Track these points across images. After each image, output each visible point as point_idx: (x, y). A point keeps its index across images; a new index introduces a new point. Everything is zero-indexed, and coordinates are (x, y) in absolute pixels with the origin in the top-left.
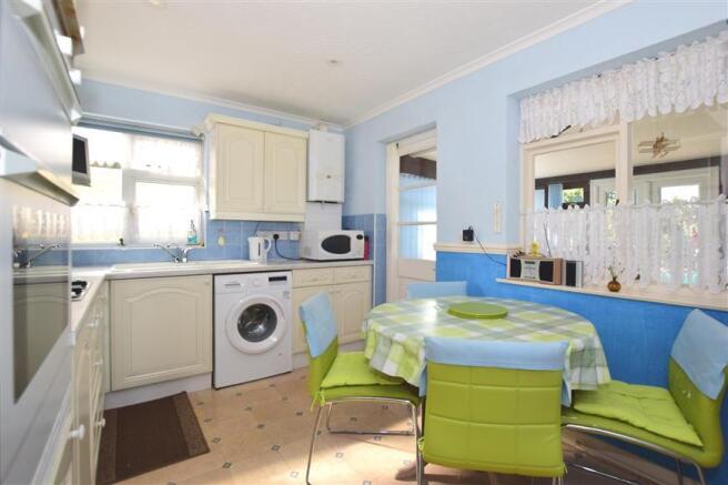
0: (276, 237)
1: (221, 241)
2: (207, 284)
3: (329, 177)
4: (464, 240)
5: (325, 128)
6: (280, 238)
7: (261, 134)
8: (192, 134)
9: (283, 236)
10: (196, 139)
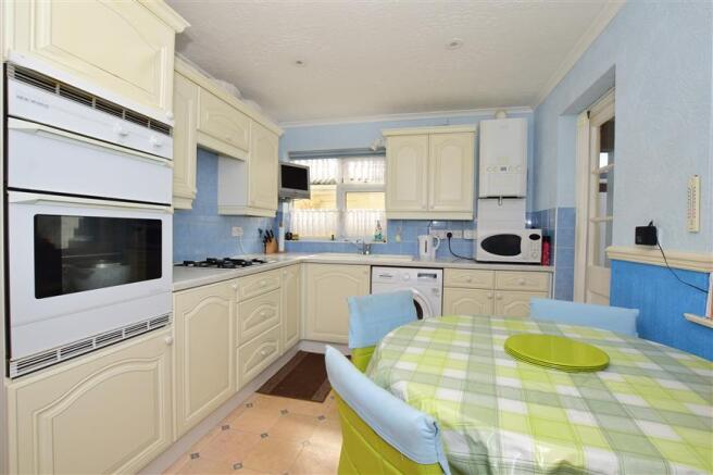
0: (449, 235)
1: (398, 238)
2: (366, 273)
3: (503, 169)
4: (637, 243)
5: (502, 115)
6: (454, 236)
7: (425, 137)
8: (371, 150)
9: (456, 234)
10: (380, 152)
